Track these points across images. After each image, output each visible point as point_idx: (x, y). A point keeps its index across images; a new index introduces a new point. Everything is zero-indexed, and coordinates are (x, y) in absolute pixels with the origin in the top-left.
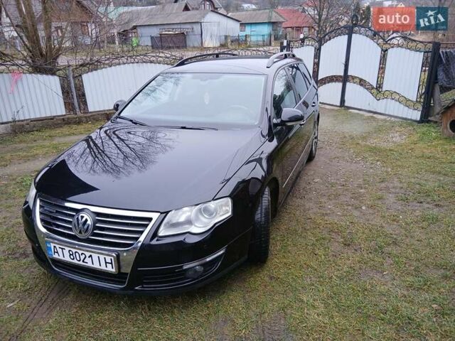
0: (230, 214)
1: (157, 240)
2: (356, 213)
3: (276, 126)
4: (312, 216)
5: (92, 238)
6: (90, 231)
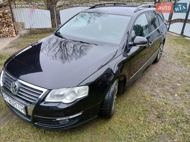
0: (87, 95)
1: (45, 103)
2: (171, 98)
3: (131, 46)
4: (146, 95)
5: (18, 95)
6: (17, 92)
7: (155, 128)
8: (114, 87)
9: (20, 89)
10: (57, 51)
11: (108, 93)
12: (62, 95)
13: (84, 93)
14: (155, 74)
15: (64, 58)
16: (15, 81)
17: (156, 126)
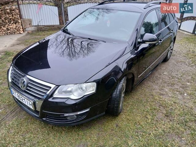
3: (140, 43)
4: (154, 94)
5: (26, 91)
6: (25, 87)
7: (163, 127)
8: (122, 84)
9: (29, 85)
10: (64, 48)
11: (116, 91)
12: (70, 92)
13: (91, 89)
14: (165, 73)
15: (71, 55)
16: (24, 76)
17: (164, 125)
